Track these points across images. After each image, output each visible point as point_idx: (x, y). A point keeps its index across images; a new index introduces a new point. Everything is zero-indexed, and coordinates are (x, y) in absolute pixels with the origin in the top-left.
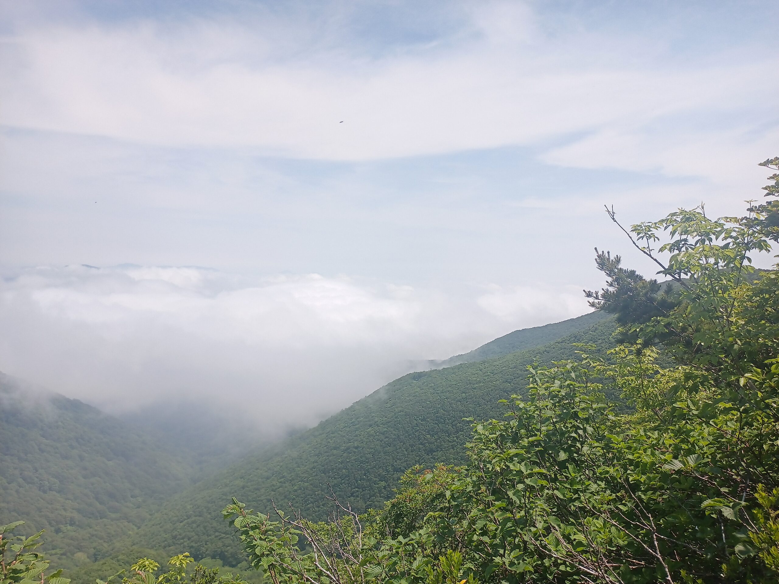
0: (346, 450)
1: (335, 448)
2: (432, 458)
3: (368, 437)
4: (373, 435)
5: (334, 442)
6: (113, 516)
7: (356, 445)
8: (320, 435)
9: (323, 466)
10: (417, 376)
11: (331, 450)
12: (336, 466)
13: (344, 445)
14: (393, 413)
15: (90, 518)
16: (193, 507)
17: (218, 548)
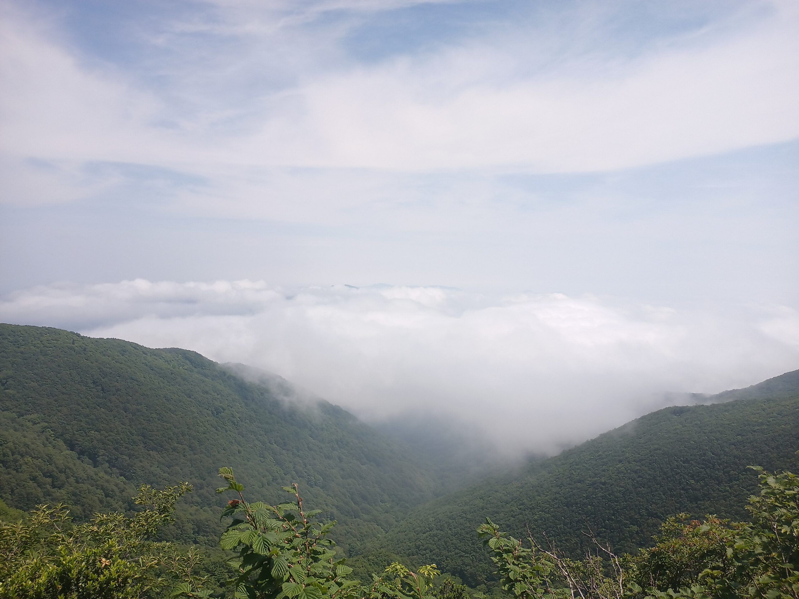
0: (591, 485)
1: (580, 481)
2: (697, 507)
3: (618, 473)
4: (623, 472)
5: (578, 474)
6: (366, 517)
7: (603, 481)
8: (563, 465)
9: (565, 498)
10: (679, 411)
11: (575, 483)
12: (580, 501)
13: (589, 479)
14: (648, 451)
15: (346, 516)
16: (435, 521)
17: (459, 566)
